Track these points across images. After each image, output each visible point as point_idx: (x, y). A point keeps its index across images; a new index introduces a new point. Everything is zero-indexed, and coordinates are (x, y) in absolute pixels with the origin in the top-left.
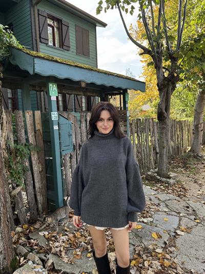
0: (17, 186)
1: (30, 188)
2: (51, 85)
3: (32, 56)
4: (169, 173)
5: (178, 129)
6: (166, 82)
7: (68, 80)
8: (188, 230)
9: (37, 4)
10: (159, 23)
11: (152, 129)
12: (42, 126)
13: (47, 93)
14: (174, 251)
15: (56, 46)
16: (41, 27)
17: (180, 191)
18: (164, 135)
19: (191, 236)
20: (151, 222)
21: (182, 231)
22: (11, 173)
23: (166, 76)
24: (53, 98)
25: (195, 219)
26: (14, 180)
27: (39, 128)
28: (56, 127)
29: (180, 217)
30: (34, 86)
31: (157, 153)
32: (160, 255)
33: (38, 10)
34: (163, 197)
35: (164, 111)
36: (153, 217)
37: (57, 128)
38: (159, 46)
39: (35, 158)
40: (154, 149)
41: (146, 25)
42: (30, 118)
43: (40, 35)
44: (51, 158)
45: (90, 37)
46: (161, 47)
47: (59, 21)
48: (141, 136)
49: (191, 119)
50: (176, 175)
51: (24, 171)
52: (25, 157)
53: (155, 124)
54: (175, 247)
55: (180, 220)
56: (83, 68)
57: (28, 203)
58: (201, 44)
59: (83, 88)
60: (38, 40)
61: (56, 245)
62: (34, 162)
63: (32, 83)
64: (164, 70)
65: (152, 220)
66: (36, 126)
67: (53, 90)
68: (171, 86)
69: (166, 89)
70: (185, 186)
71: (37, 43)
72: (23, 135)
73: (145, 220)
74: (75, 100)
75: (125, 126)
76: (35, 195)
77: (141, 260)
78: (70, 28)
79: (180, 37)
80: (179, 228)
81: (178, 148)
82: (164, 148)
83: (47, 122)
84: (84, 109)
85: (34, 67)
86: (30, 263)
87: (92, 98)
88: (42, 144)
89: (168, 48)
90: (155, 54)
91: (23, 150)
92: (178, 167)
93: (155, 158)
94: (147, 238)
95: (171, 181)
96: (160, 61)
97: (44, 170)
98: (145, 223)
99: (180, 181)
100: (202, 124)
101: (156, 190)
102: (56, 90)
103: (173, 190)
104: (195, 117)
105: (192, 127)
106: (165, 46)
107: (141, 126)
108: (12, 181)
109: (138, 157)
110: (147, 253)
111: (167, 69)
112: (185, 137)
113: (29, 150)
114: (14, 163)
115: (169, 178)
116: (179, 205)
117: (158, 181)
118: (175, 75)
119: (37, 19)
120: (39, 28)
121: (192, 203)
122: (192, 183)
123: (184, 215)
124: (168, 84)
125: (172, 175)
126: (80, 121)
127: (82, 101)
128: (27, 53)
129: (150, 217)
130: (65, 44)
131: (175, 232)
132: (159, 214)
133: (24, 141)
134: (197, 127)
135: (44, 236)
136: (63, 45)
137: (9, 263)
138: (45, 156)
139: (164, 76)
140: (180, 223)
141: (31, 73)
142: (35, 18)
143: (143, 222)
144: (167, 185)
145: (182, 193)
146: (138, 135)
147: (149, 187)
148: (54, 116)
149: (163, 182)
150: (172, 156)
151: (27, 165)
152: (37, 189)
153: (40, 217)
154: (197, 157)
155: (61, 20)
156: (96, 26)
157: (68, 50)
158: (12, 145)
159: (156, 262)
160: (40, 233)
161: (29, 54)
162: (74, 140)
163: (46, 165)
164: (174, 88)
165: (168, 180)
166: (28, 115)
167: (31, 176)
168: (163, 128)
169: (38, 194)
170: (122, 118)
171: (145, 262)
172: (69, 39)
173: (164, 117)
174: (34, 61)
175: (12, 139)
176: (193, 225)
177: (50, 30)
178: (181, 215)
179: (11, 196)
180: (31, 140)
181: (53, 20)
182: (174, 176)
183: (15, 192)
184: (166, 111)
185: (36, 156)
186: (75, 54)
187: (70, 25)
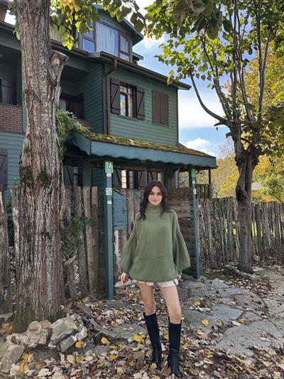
0: (71, 257)
1: (83, 262)
2: (107, 163)
4: (253, 268)
6: (245, 156)
7: (123, 159)
9: (109, 73)
12: (98, 201)
14: (220, 336)
15: (129, 115)
16: (113, 96)
18: (245, 218)
19: (248, 328)
23: (246, 148)
24: (109, 175)
25: (262, 314)
27: (95, 203)
28: (109, 202)
33: (111, 79)
35: (244, 190)
36: (212, 307)
37: (111, 203)
42: (87, 194)
43: (111, 104)
45: (169, 102)
46: (238, 117)
50: (262, 269)
51: (78, 244)
52: (80, 229)
54: (223, 333)
55: (243, 314)
59: (143, 164)
60: (109, 110)
62: (88, 236)
64: (243, 142)
65: (209, 310)
66: (93, 201)
68: (252, 161)
69: (245, 164)
70: (272, 284)
71: (107, 114)
72: (80, 209)
73: (201, 309)
74: (148, 176)
78: (145, 94)
80: (237, 319)
82: (245, 234)
83: (102, 198)
85: (91, 149)
88: (97, 218)
89: (247, 117)
91: (77, 223)
95: (254, 276)
97: (97, 245)
99: (268, 279)
101: (229, 285)
102: (112, 167)
111: (247, 141)
113: (84, 223)
115: (252, 273)
117: (237, 276)
119: (109, 88)
120: (111, 96)
121: (268, 300)
123: (251, 309)
124: (247, 158)
129: (208, 307)
130: (139, 113)
132: (221, 306)
133: (80, 215)
135: (90, 307)
139: (243, 148)
142: (106, 88)
143: (198, 310)
144: (247, 280)
145: (263, 291)
147: (222, 281)
148: (109, 191)
149: (243, 277)
151: (81, 238)
152: (89, 263)
153: (89, 293)
155: (136, 87)
156: (177, 89)
157: (142, 120)
158: (69, 217)
162: (132, 218)
163: (99, 240)
164: (256, 162)
165: (250, 275)
166: (86, 190)
167: (84, 249)
168: (243, 210)
169: (90, 269)
172: (144, 106)
173: (243, 196)
174: (91, 144)
175: (70, 212)
176: (257, 319)
177: (123, 99)
179: (63, 266)
180: (87, 214)
181: (127, 87)
182: (258, 271)
183: (67, 263)
184: (246, 190)
185: (90, 230)
186: (150, 123)
187: (145, 91)
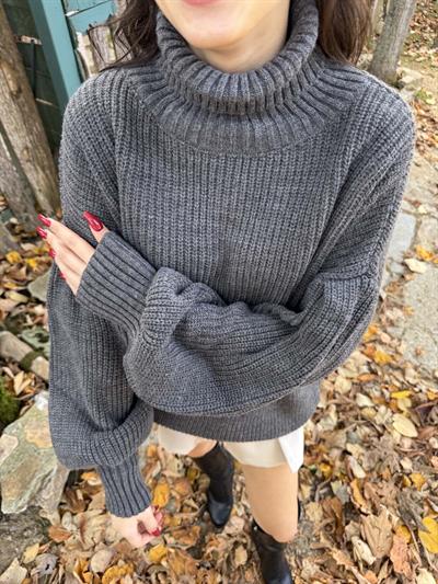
4: (400, 71)
14: (398, 319)
17: (422, 129)
21: (422, 260)
29: (417, 215)
44: (39, 41)
54: (401, 307)
55: (417, 227)
80: (413, 250)
86: (41, 403)
92: (419, 42)
95: (404, 95)
97: (26, 87)
99: (424, 96)
115: (400, 86)
123: (429, 209)
125: (410, 75)
131: (404, 264)
138: (17, 31)
140: (416, 234)
169: (27, 166)
178: (422, 209)
182: (413, 82)
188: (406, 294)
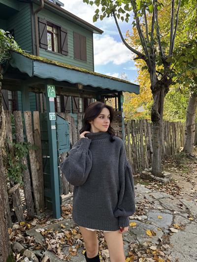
0: (15, 183)
1: (28, 186)
2: (49, 87)
3: (31, 59)
4: (163, 172)
5: (171, 130)
6: (159, 85)
7: (66, 83)
8: (182, 227)
9: (37, 12)
10: (152, 30)
11: (146, 130)
12: (40, 126)
13: (46, 94)
14: (168, 248)
15: (55, 51)
16: (41, 33)
17: (174, 189)
18: (158, 135)
19: (185, 233)
20: (145, 219)
21: (176, 229)
22: (9, 171)
23: (159, 79)
24: (52, 99)
25: (188, 217)
26: (12, 178)
27: (37, 128)
28: (53, 127)
29: (174, 215)
30: (33, 88)
31: (151, 153)
32: (155, 252)
33: (38, 18)
34: (157, 195)
35: (158, 113)
36: (147, 214)
37: (55, 128)
38: (153, 51)
39: (32, 157)
40: (149, 149)
41: (140, 32)
42: (28, 118)
43: (40, 40)
44: (49, 157)
45: (87, 43)
46: (154, 52)
47: (58, 28)
48: (136, 137)
49: (184, 121)
50: (170, 174)
51: (22, 169)
52: (23, 155)
53: (149, 125)
54: (169, 244)
55: (174, 218)
56: (80, 71)
57: (26, 200)
58: (193, 50)
59: (80, 90)
60: (38, 45)
61: (52, 242)
62: (32, 161)
63: (31, 85)
64: (157, 74)
65: (146, 217)
66: (35, 126)
67: (51, 93)
68: (164, 89)
69: (159, 92)
70: (178, 184)
71: (36, 49)
72: (22, 135)
73: (140, 218)
74: (72, 102)
75: (121, 126)
76: (33, 193)
77: (136, 257)
78: (68, 34)
79: (172, 44)
80: (173, 225)
81: (171, 147)
82: (157, 147)
83: (45, 122)
84: (81, 111)
85: (33, 69)
86: (26, 259)
87: (89, 100)
88: (40, 143)
89: (161, 53)
90: (148, 59)
91: (21, 149)
92: (171, 166)
93: (149, 158)
94: (141, 235)
95: (165, 180)
96: (154, 65)
97: (42, 168)
98: (140, 220)
99: (174, 180)
100: (195, 126)
101: (150, 189)
102: (54, 92)
103: (167, 189)
104: (187, 119)
105: (185, 128)
106: (158, 51)
107: (135, 127)
108: (10, 178)
109: (132, 156)
110: (142, 250)
111: (160, 73)
112: (178, 137)
113: (27, 149)
114: (12, 161)
115: (163, 177)
116: (173, 203)
117: (153, 180)
118: (168, 78)
119: (37, 25)
120: (39, 34)
121: (185, 202)
122: (185, 182)
123: (178, 213)
124: (161, 87)
125: (166, 174)
126: (77, 122)
127: (79, 103)
128: (27, 57)
129: (144, 215)
130: (63, 50)
131: (169, 230)
132: (153, 212)
133: (22, 140)
134: (189, 128)
135: (41, 232)
136: (61, 50)
137: (5, 260)
138: (43, 155)
139: (157, 79)
140: (173, 220)
141: (31, 75)
142: (35, 25)
143: (138, 219)
144: (161, 183)
145: (175, 192)
146: (132, 135)
147: (144, 186)
148: (52, 116)
149: (157, 181)
150: (165, 155)
151: (25, 163)
152: (34, 186)
153: (37, 214)
154: (189, 157)
155: (60, 27)
156: (92, 33)
157: (66, 55)
158: (11, 144)
159: (151, 259)
160: (37, 230)
161: (28, 58)
162: (71, 139)
163: (43, 163)
164: (167, 91)
165: (162, 179)
166: (27, 115)
167: (29, 174)
168: (157, 129)
169: (35, 192)
170: (118, 119)
171: (140, 259)
172: (67, 44)
173: (158, 118)
174: (33, 64)
175: (11, 138)
176: (187, 222)
177: (49, 36)
178: (175, 212)
179: (8, 194)
180: (30, 139)
181: (52, 27)
182: (168, 175)
183: (13, 190)
184: (160, 113)
185: (34, 155)
186: (73, 58)
187: (68, 32)
188: (171, 240)
